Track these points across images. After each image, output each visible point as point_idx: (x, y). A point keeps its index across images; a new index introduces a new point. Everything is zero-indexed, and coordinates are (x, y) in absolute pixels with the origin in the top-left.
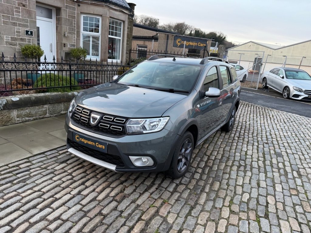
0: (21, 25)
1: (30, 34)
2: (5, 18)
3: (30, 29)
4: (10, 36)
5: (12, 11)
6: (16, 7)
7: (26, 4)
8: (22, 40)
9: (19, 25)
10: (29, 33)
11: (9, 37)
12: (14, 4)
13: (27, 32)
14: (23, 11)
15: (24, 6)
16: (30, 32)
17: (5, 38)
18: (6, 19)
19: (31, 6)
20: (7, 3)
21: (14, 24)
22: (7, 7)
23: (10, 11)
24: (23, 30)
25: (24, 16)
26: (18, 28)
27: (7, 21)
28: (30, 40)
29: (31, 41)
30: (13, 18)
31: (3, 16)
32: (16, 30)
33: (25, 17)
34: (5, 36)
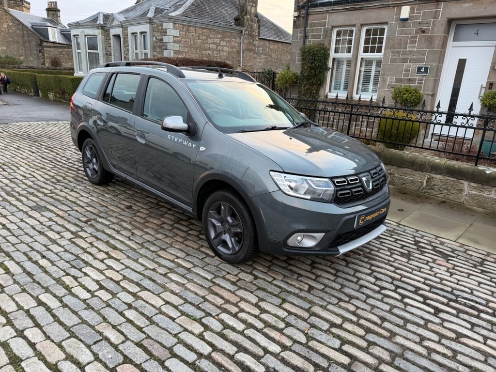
0: (414, 59)
1: (424, 72)
2: (394, 54)
3: (425, 65)
4: (395, 77)
5: (406, 43)
6: (412, 37)
7: (426, 29)
8: (410, 80)
9: (412, 61)
10: (423, 70)
11: (393, 79)
12: (410, 33)
13: (419, 69)
14: (421, 39)
15: (423, 32)
16: (423, 68)
17: (388, 80)
18: (394, 56)
19: (436, 30)
20: (401, 34)
21: (404, 60)
22: (400, 40)
23: (403, 43)
24: (414, 66)
25: (422, 46)
26: (408, 65)
27: (395, 58)
28: (422, 80)
29: (423, 82)
30: (404, 53)
31: (392, 52)
32: (404, 68)
33: (422, 48)
34: (389, 77)
